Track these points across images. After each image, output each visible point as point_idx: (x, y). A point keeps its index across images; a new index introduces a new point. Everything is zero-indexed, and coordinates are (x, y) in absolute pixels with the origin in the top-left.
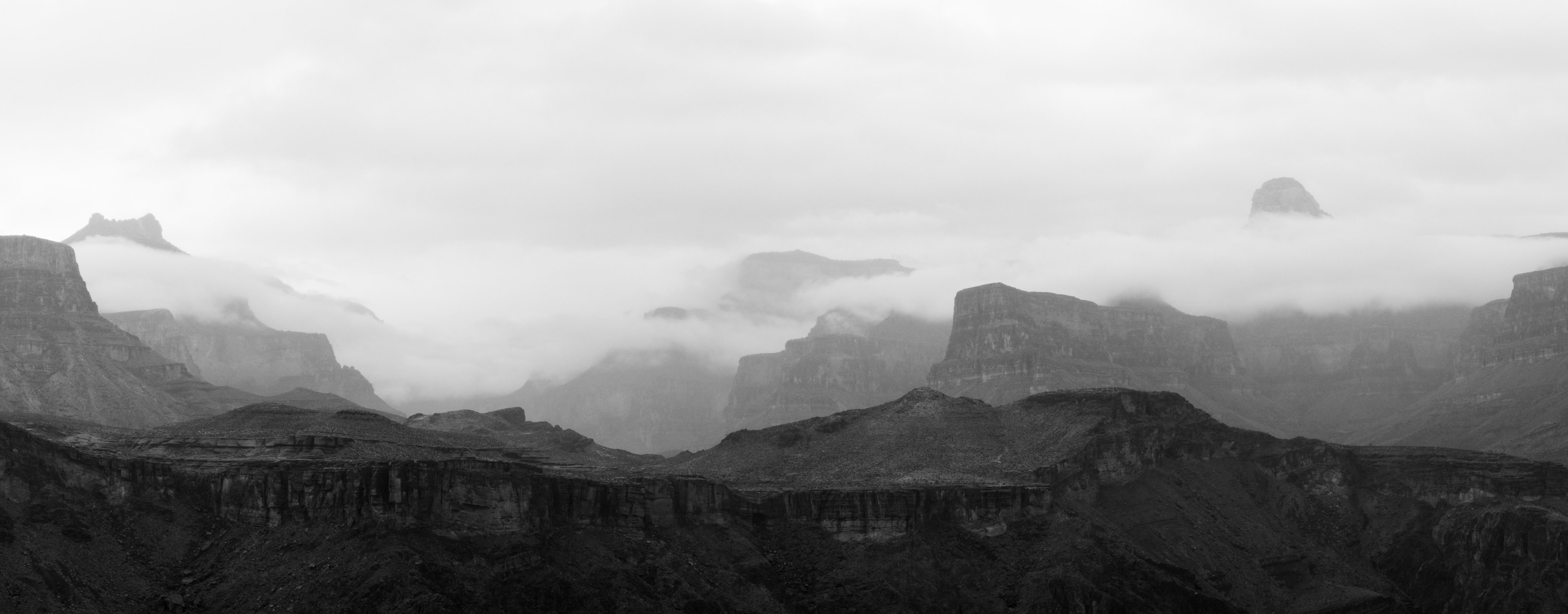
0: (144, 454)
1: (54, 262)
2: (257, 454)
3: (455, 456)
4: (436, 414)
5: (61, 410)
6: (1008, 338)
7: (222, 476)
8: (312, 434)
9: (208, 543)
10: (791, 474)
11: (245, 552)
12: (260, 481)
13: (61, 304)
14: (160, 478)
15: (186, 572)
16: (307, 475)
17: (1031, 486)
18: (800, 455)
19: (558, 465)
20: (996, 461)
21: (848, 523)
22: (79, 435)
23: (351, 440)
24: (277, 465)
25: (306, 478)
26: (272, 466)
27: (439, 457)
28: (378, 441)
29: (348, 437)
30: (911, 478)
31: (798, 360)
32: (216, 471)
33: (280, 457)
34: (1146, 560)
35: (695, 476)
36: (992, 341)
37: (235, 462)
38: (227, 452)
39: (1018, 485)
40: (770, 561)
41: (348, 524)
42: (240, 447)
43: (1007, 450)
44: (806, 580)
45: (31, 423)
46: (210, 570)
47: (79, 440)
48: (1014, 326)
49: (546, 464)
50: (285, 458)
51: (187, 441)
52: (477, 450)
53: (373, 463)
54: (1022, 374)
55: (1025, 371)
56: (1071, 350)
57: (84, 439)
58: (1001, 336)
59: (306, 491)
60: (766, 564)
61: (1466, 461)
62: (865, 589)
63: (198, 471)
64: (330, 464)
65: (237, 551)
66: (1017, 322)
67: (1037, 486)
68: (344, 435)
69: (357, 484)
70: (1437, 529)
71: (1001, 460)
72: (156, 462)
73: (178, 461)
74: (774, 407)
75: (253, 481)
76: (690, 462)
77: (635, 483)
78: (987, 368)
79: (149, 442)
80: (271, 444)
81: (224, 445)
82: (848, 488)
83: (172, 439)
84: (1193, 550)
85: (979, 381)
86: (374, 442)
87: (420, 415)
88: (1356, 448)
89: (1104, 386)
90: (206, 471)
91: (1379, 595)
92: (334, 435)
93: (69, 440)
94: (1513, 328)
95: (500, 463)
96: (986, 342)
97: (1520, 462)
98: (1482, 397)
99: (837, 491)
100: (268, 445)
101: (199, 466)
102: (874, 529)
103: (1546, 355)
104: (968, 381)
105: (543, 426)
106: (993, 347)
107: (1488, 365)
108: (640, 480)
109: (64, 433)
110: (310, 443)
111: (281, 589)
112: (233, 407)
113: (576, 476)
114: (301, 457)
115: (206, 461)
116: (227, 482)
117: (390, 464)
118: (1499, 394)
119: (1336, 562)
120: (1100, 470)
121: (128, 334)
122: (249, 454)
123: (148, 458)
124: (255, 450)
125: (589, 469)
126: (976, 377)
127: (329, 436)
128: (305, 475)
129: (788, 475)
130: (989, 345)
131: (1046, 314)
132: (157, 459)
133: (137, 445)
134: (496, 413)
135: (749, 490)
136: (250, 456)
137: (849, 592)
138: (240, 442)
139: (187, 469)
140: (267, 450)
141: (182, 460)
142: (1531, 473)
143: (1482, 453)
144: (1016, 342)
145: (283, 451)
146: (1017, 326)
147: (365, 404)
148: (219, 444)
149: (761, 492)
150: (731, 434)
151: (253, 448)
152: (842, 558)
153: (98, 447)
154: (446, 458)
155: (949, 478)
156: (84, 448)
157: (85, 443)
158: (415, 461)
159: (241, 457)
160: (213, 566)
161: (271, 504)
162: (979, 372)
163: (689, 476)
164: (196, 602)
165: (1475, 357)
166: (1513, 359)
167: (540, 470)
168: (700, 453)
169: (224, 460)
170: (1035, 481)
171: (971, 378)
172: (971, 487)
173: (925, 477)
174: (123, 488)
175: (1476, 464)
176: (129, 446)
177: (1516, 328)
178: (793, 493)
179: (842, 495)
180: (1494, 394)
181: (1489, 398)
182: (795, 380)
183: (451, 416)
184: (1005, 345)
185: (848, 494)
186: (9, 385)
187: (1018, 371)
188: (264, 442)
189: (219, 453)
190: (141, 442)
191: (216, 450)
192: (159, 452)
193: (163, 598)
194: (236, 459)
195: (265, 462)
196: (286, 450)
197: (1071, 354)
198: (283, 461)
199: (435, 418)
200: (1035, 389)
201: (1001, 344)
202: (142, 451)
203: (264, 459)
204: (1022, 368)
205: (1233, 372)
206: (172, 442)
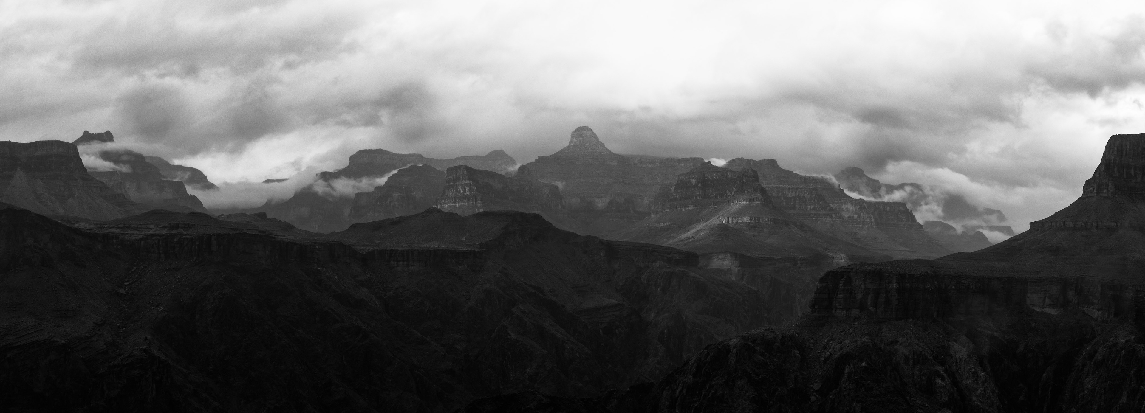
0: (107, 231)
1: (69, 151)
2: (155, 231)
3: (238, 232)
4: (229, 215)
5: (72, 214)
6: (467, 189)
7: (140, 240)
8: (178, 222)
9: (135, 268)
10: (378, 242)
11: (150, 271)
12: (156, 242)
13: (72, 169)
14: (115, 241)
15: (126, 280)
16: (176, 240)
17: (477, 250)
18: (381, 234)
19: (281, 236)
20: (463, 239)
21: (401, 263)
22: (80, 224)
23: (195, 225)
24: (164, 235)
25: (176, 241)
26: (161, 236)
27: (231, 232)
28: (206, 225)
29: (193, 223)
30: (427, 245)
31: (380, 195)
32: (138, 238)
33: (165, 232)
34: (524, 283)
35: (338, 242)
36: (461, 189)
37: (146, 234)
38: (143, 230)
39: (472, 249)
40: (368, 278)
41: (194, 260)
42: (147, 228)
43: (467, 235)
44: (383, 286)
45: (60, 219)
46: (136, 279)
47: (80, 226)
48: (470, 183)
49: (276, 236)
50: (167, 232)
51: (126, 226)
52: (247, 230)
53: (204, 234)
54: (473, 204)
55: (474, 202)
56: (494, 194)
57: (83, 225)
58: (465, 187)
59: (176, 246)
60: (367, 279)
61: (657, 250)
62: (408, 290)
63: (131, 238)
64: (186, 235)
65: (147, 271)
66: (471, 182)
67: (480, 250)
68: (192, 222)
69: (197, 243)
70: (643, 277)
71: (465, 239)
72: (112, 234)
73: (122, 234)
74: (369, 214)
75: (153, 242)
76: (336, 236)
77: (313, 244)
78: (459, 201)
79: (110, 226)
80: (161, 226)
81: (141, 227)
82: (402, 249)
83: (120, 225)
84: (543, 279)
85: (456, 205)
86: (204, 225)
87: (223, 215)
88: (611, 241)
89: (506, 210)
90: (134, 238)
91: (618, 302)
92: (187, 223)
93: (76, 226)
94: (677, 196)
95: (257, 234)
96: (458, 190)
97: (679, 251)
98: (662, 224)
99: (397, 249)
100: (159, 227)
101: (131, 236)
102: (412, 266)
103: (690, 208)
104: (451, 206)
105: (274, 220)
106: (462, 192)
107: (666, 211)
108: (315, 243)
109: (74, 223)
110: (177, 226)
111: (165, 287)
112: (144, 212)
113: (289, 241)
114: (174, 232)
115: (133, 234)
116: (142, 242)
117: (211, 234)
118: (670, 223)
119: (601, 288)
120: (506, 244)
121: (100, 181)
122: (152, 231)
123: (109, 233)
124: (154, 229)
125: (294, 238)
126: (453, 204)
127: (185, 223)
128: (175, 239)
129: (376, 242)
130: (460, 191)
131: (484, 179)
132: (113, 233)
133: (104, 227)
134: (255, 214)
135: (360, 248)
136: (152, 232)
137: (401, 292)
138: (148, 226)
139: (126, 237)
140: (160, 229)
141: (123, 234)
142: (684, 256)
143: (663, 246)
144: (471, 190)
145: (166, 229)
146: (472, 184)
147: (199, 210)
148: (139, 227)
149: (365, 249)
150: (353, 225)
151: (153, 228)
152: (399, 277)
153: (88, 228)
154: (234, 232)
155: (443, 246)
156: (83, 229)
157: (83, 227)
158: (222, 234)
159: (149, 232)
160: (137, 277)
161: (161, 252)
162: (455, 202)
163: (336, 242)
164: (130, 292)
165: (660, 207)
166: (676, 208)
167: (275, 238)
168: (339, 233)
169: (141, 233)
170: (479, 248)
171: (452, 205)
172: (453, 249)
173: (434, 245)
174: (99, 245)
175: (661, 251)
176: (101, 228)
177: (678, 196)
178: (379, 250)
179: (399, 251)
180: (668, 223)
181: (665, 224)
182: (378, 203)
183: (236, 215)
184: (466, 191)
185: (401, 251)
186: (50, 203)
187: (471, 203)
188: (158, 226)
189: (139, 230)
190: (106, 226)
191: (137, 229)
192: (114, 230)
193: (116, 291)
194: (146, 233)
195: (158, 234)
196: (167, 229)
197: (493, 196)
198: (166, 233)
199: (229, 216)
200: (478, 210)
201: (465, 191)
202: (107, 230)
203: (158, 233)
204: (473, 202)
205: (560, 207)
206: (119, 226)
